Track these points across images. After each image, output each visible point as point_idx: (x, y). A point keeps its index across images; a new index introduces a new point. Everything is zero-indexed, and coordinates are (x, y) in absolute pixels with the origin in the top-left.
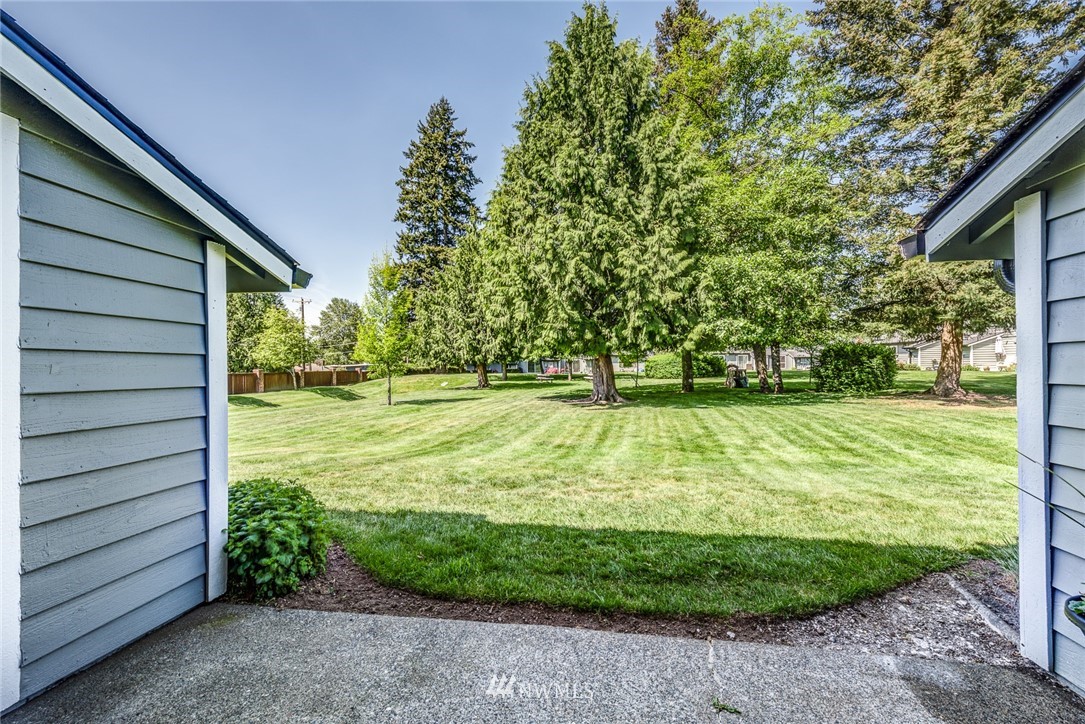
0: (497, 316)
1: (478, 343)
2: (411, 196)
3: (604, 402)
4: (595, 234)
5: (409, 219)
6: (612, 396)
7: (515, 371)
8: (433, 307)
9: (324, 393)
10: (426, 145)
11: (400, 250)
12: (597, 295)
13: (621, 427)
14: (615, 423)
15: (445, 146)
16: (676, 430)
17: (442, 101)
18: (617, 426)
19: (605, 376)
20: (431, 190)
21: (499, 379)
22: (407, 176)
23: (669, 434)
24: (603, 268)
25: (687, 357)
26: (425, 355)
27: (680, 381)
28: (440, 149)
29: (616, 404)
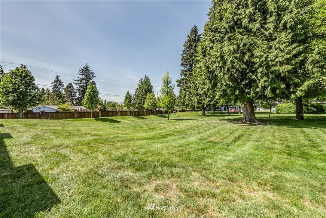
0: (203, 89)
1: (201, 101)
2: (185, 58)
3: (248, 122)
4: (241, 45)
5: (184, 65)
6: (252, 120)
7: (219, 111)
8: (187, 89)
9: (160, 116)
10: (189, 41)
11: (181, 75)
12: (243, 74)
13: (250, 135)
14: (247, 133)
15: (195, 40)
16: (287, 140)
17: (195, 26)
18: (248, 134)
19: (249, 111)
20: (191, 55)
21: (212, 113)
22: (184, 52)
23: (282, 142)
24: (245, 61)
25: (299, 101)
26: (183, 105)
27: (295, 115)
28: (193, 41)
29: (254, 124)
